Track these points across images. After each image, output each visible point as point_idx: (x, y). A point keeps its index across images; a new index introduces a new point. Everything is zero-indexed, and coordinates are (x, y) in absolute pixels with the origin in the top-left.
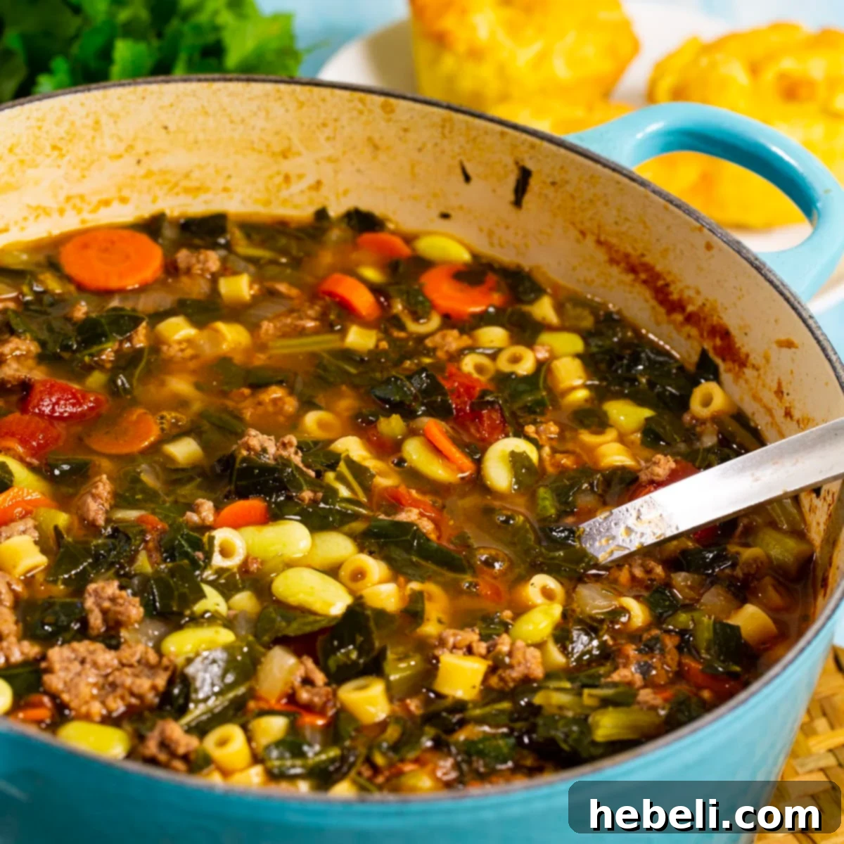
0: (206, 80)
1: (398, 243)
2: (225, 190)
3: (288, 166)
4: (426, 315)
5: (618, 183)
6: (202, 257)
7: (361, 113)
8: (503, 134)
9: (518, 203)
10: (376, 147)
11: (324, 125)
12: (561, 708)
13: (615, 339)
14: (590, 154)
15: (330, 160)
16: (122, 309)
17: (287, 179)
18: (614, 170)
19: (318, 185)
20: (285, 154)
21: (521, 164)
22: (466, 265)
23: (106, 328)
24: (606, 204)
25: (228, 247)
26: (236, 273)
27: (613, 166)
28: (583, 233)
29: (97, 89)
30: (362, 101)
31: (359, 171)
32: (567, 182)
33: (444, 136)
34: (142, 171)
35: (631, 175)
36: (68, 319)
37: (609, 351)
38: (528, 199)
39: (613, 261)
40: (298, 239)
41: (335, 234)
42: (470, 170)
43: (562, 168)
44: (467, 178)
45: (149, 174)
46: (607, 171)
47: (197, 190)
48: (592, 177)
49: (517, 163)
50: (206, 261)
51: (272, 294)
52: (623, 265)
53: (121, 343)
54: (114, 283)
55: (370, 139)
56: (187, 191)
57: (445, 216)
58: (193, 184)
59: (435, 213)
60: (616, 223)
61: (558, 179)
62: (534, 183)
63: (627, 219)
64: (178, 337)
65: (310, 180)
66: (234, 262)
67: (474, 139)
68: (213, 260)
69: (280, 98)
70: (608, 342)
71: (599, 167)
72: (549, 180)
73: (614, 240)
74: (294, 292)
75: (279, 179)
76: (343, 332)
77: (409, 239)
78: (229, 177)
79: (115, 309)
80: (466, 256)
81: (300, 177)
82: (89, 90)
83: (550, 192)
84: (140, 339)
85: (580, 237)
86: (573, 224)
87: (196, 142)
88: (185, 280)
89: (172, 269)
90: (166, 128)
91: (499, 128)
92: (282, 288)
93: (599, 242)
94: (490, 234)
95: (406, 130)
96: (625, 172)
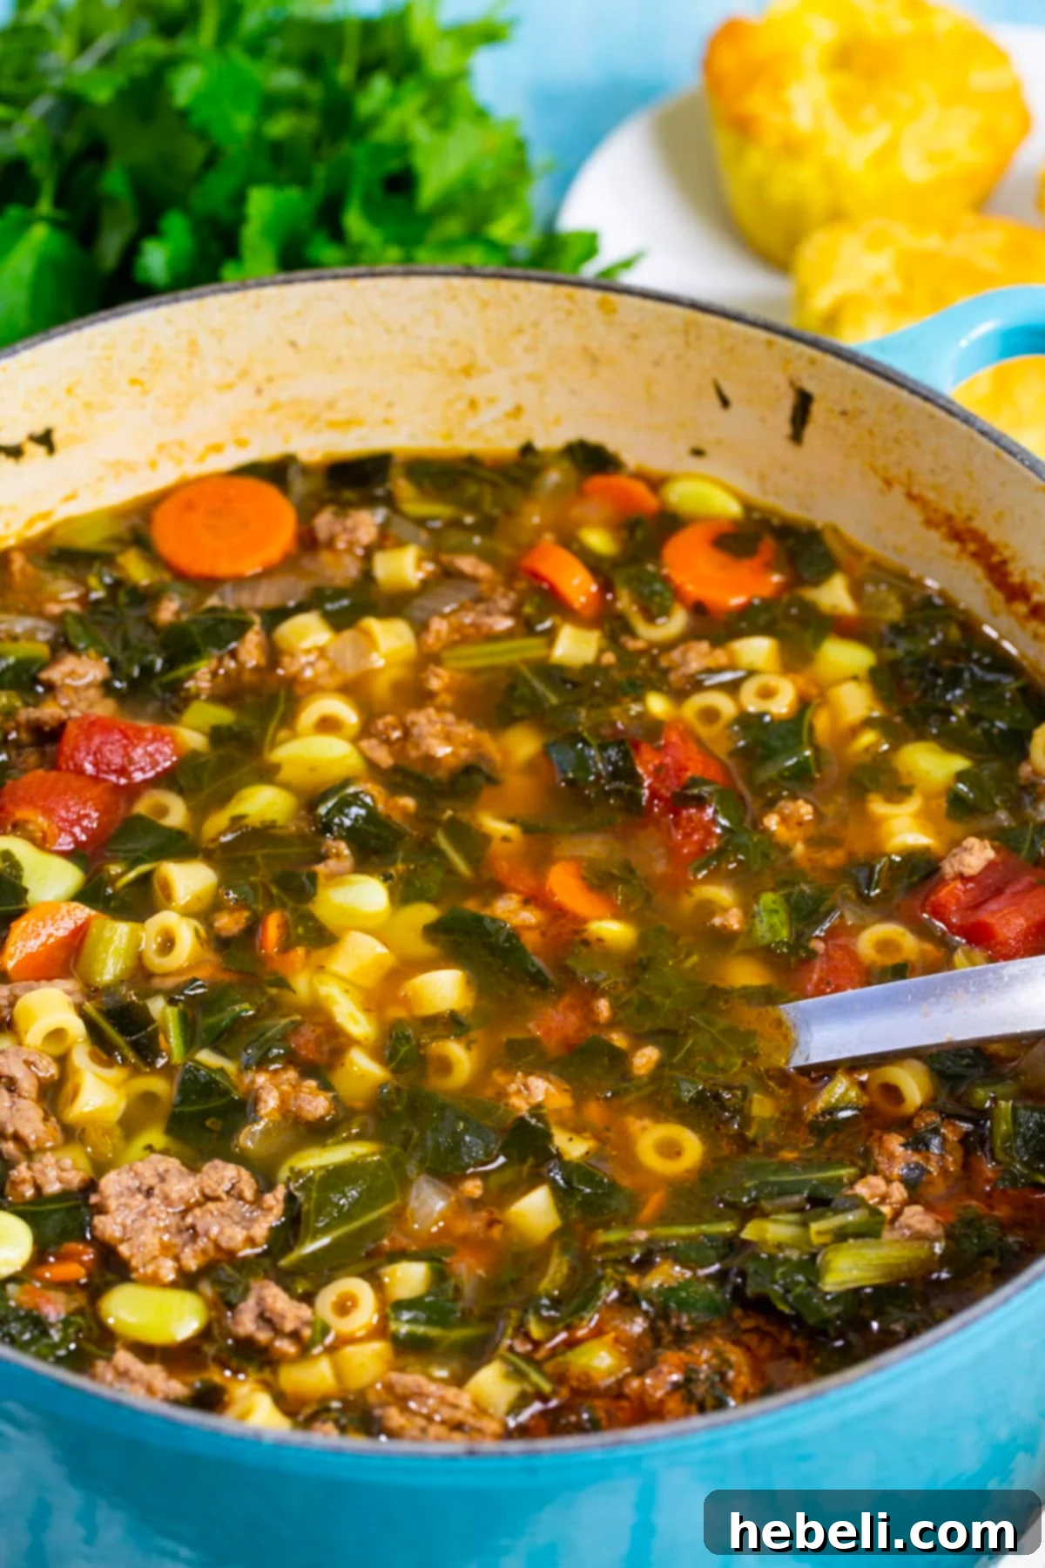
0: (346, 277)
1: (640, 489)
2: (387, 422)
3: (474, 387)
4: (666, 612)
5: (932, 417)
6: (349, 523)
7: (569, 313)
8: (770, 344)
9: (797, 436)
10: (595, 360)
11: (520, 331)
12: (780, 1246)
13: (933, 642)
14: (891, 375)
15: (533, 378)
16: (224, 610)
17: (473, 404)
18: (926, 399)
19: (517, 411)
20: (467, 371)
21: (798, 384)
22: (735, 522)
23: (199, 640)
24: (917, 444)
25: (390, 501)
26: (400, 544)
27: (925, 392)
28: (888, 483)
29: (190, 298)
30: (570, 297)
31: (573, 392)
32: (862, 412)
33: (688, 344)
34: (264, 402)
35: (949, 406)
36: (150, 625)
37: (921, 661)
38: (810, 432)
39: (929, 523)
40: (494, 485)
41: (553, 477)
42: (728, 391)
43: (854, 393)
44: (725, 403)
45: (275, 407)
46: (917, 401)
47: (348, 424)
48: (896, 407)
49: (792, 383)
50: (353, 530)
51: (448, 575)
52: (944, 530)
53: (220, 660)
54: (223, 568)
55: (585, 350)
56: (333, 425)
57: (698, 453)
58: (340, 415)
59: (683, 448)
60: (932, 472)
61: (849, 406)
62: (817, 410)
63: (946, 468)
64: (307, 644)
65: (506, 405)
66: (400, 528)
67: (731, 350)
68: (366, 523)
69: (454, 297)
70: (922, 647)
71: (904, 394)
72: (838, 408)
73: (930, 495)
74: (484, 571)
75: (462, 405)
76: (551, 636)
77: (656, 483)
78: (390, 405)
79: (213, 610)
80: (733, 509)
81: (492, 401)
82: (177, 300)
83: (840, 424)
84: (251, 650)
85: (884, 487)
86: (874, 469)
87: (339, 360)
88: (325, 557)
89: (308, 542)
90: (293, 344)
91: (763, 335)
92: (467, 564)
93: (911, 497)
94: (762, 478)
95: (635, 337)
96: (941, 402)
